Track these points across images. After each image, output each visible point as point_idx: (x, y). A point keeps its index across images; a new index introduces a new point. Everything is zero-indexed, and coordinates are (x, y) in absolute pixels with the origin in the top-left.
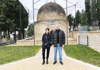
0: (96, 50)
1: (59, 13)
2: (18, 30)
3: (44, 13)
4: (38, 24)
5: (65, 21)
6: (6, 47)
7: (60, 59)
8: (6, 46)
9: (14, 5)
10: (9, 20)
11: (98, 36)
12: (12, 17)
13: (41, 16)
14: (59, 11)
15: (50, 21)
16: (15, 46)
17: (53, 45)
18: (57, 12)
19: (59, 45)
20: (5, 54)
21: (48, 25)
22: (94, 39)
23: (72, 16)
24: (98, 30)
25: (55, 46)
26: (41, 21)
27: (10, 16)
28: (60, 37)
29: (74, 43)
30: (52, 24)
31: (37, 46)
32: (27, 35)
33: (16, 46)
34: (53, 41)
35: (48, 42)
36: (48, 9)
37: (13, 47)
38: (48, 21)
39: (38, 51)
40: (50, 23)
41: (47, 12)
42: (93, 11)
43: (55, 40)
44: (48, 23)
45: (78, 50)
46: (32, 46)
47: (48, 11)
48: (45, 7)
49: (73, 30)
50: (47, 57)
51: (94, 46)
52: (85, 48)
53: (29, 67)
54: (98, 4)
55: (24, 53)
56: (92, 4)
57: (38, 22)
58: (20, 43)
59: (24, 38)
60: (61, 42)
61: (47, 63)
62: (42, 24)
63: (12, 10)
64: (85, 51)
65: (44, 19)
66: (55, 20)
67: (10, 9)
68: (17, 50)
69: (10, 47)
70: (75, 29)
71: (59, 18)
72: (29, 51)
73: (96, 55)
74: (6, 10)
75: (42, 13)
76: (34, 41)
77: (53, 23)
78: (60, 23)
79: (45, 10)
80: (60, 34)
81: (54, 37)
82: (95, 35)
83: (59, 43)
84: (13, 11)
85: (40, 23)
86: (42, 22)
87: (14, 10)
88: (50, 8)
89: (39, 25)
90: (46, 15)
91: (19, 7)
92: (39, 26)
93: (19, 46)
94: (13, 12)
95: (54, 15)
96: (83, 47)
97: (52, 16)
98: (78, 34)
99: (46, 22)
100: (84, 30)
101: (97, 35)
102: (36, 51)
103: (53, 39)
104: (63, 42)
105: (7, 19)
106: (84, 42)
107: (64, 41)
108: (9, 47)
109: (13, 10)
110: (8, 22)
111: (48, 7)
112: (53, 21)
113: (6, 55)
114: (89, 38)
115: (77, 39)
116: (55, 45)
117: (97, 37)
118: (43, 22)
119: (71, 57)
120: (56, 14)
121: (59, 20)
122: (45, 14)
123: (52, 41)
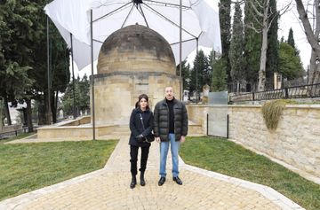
0: (247, 148)
1: (158, 55)
2: (38, 98)
3: (120, 52)
4: (100, 83)
5: (173, 77)
6: (7, 147)
7: (175, 171)
8: (6, 143)
9: (32, 24)
10: (15, 67)
11: (252, 115)
12: (23, 56)
13: (112, 61)
14: (159, 49)
15: (136, 74)
16: (34, 144)
17: (158, 139)
18: (155, 52)
19: (172, 136)
20: (9, 167)
21: (131, 85)
22: (244, 123)
23: (186, 65)
24: (251, 103)
25: (162, 140)
26: (110, 75)
27: (16, 54)
28: (176, 117)
29: (196, 133)
30: (140, 84)
31: (100, 141)
32: (61, 112)
33: (38, 144)
34: (159, 128)
35: (146, 131)
36: (129, 41)
37: (28, 145)
38: (131, 74)
39: (110, 154)
40: (137, 81)
41: (127, 50)
42: (237, 57)
43: (165, 124)
44: (131, 81)
45: (208, 149)
46: (87, 141)
47: (130, 48)
48: (122, 36)
49: (189, 99)
50: (143, 169)
51: (242, 140)
52: (222, 145)
53: (95, 198)
54: (246, 40)
55: (66, 162)
56: (234, 38)
57: (101, 76)
58: (49, 133)
59: (55, 121)
60: (179, 129)
61: (143, 184)
62: (113, 81)
63: (23, 37)
64: (223, 150)
65: (120, 70)
66: (150, 73)
67: (18, 34)
68: (43, 155)
69: (20, 145)
70: (191, 98)
71: (159, 68)
72: (80, 154)
73: (250, 160)
74: (6, 36)
75: (115, 51)
76: (94, 128)
77: (145, 81)
78: (160, 82)
79: (123, 44)
80: (175, 111)
81: (161, 117)
82: (245, 112)
83: (173, 133)
84: (27, 39)
85: (108, 78)
86: (114, 77)
87: (31, 38)
88: (136, 40)
89: (104, 84)
90: (125, 58)
91: (45, 31)
92: (105, 88)
93: (48, 143)
94: (24, 44)
95: (145, 61)
96: (217, 142)
97: (140, 63)
98: (206, 111)
99: (125, 78)
100: (221, 101)
101: (249, 112)
102: (102, 155)
103: (159, 121)
104: (182, 130)
105: (7, 63)
106: (218, 129)
107: (185, 128)
108: (14, 145)
109: (27, 37)
110: (12, 73)
111: (130, 36)
112: (143, 76)
113: (14, 169)
114: (231, 120)
115: (202, 122)
116: (165, 136)
117: (249, 119)
118: (117, 77)
119: (197, 166)
120: (152, 57)
121: (160, 74)
122: (122, 56)
123: (156, 129)
